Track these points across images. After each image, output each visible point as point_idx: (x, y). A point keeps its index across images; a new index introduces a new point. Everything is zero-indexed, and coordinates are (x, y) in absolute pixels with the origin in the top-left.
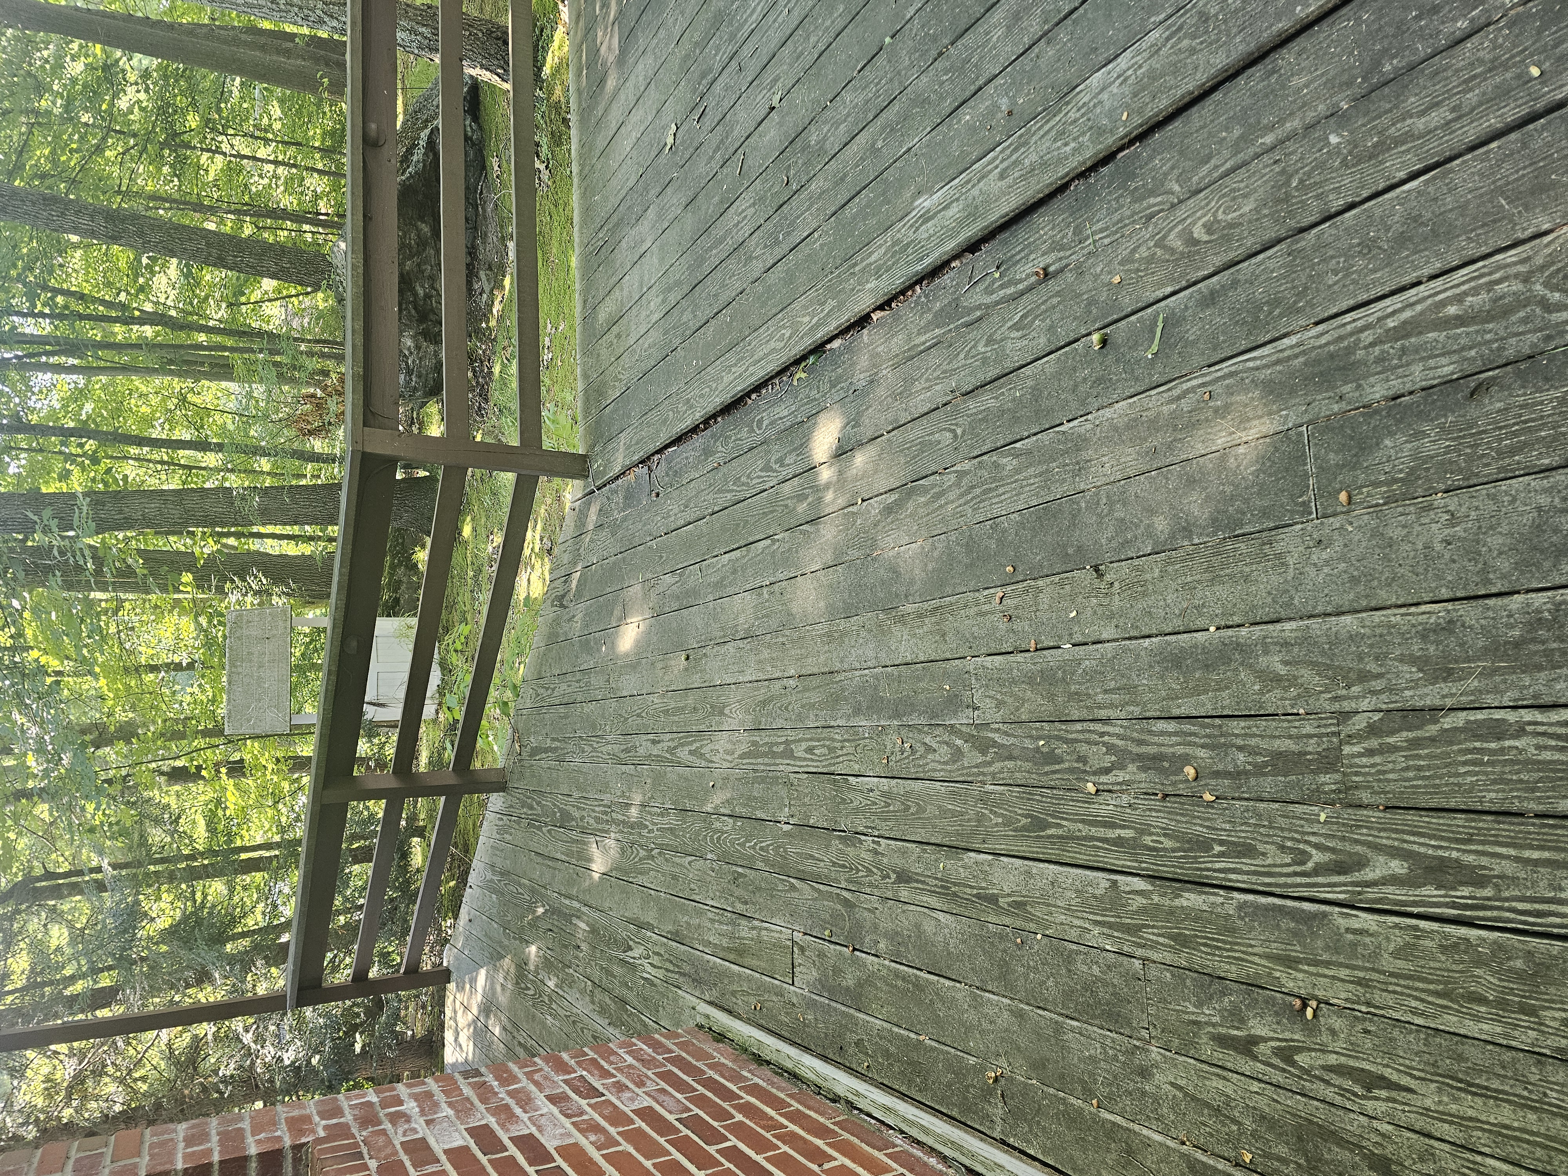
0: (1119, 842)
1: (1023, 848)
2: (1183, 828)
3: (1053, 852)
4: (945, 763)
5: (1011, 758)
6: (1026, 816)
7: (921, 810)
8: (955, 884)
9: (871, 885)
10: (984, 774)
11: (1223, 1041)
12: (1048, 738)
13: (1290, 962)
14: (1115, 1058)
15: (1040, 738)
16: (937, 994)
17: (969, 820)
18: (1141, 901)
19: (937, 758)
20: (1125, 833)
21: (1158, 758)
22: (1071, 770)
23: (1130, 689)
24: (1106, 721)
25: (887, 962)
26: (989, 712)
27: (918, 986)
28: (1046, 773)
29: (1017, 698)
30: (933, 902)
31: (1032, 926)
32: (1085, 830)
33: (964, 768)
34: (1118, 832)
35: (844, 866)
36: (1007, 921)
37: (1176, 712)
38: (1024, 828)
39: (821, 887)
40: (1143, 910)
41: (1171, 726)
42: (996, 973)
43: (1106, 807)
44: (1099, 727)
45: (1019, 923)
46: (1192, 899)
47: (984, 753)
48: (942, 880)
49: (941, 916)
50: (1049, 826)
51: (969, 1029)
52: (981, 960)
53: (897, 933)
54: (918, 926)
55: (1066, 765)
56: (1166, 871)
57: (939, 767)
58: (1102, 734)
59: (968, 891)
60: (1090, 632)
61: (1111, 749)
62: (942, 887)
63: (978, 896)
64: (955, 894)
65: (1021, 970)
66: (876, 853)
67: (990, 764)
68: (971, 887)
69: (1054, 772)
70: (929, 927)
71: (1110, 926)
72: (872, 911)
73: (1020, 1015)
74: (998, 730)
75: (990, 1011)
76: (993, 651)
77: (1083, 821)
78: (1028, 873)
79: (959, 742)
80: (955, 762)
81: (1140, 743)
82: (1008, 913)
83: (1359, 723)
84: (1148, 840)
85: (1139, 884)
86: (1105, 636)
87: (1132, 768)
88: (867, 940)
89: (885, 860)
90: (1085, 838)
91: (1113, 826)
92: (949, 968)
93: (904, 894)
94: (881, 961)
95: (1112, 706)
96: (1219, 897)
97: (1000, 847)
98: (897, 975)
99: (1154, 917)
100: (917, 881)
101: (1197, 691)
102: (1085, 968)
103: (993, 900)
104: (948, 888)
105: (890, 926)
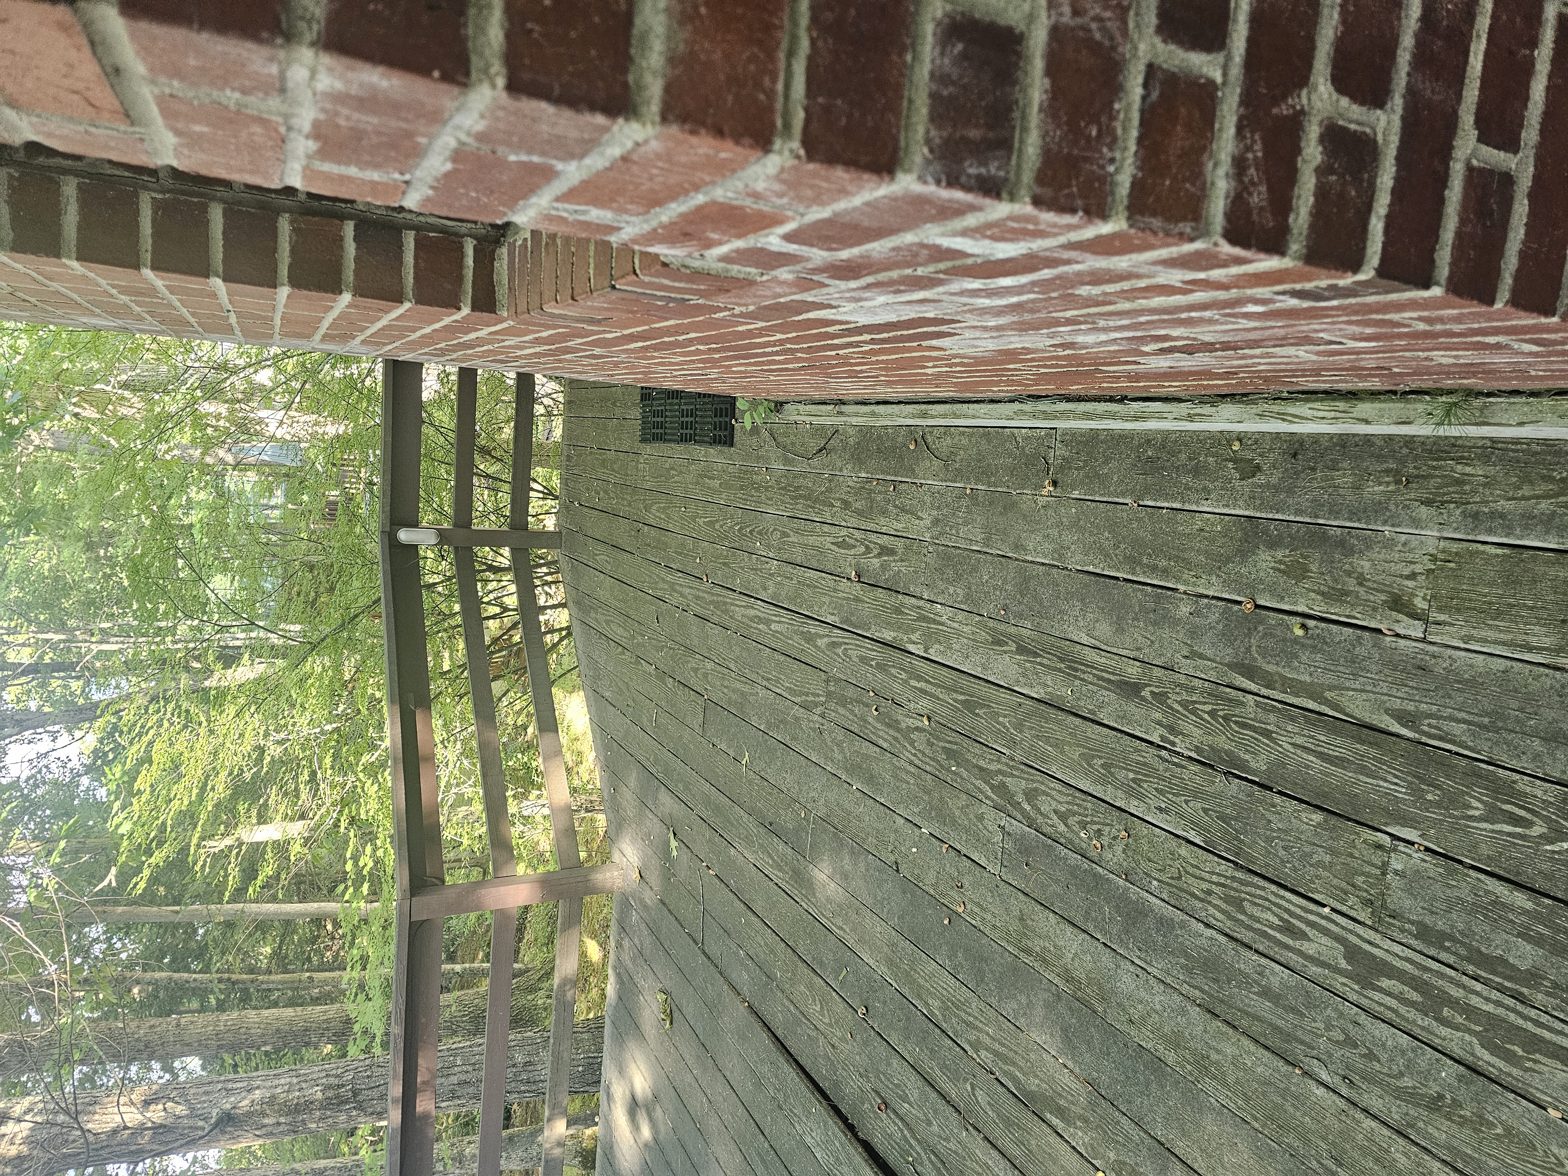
0: (919, 678)
1: (985, 688)
2: (887, 679)
3: (964, 681)
4: (1048, 795)
5: (981, 769)
6: (977, 715)
7: (1088, 759)
8: (1060, 670)
9: (1191, 690)
10: (1007, 765)
11: (891, 552)
12: (948, 770)
13: (857, 600)
14: (951, 528)
15: (954, 773)
16: (1107, 555)
17: (1031, 728)
18: (913, 638)
19: (1054, 804)
20: (916, 684)
21: (889, 726)
22: (938, 739)
23: (895, 776)
24: (911, 763)
25: (1182, 588)
26: (993, 820)
27: (1133, 562)
28: (956, 744)
29: (966, 814)
30: (1091, 656)
31: (991, 624)
32: (938, 692)
33: (1027, 780)
34: (918, 685)
35: (1244, 726)
36: (1013, 630)
37: (878, 750)
38: (983, 706)
39: (1312, 705)
40: (913, 631)
41: (881, 742)
42: (1032, 583)
43: (923, 705)
44: (917, 762)
45: (1002, 627)
46: (888, 635)
47: (1003, 785)
48: (1075, 677)
49: (1085, 640)
50: (963, 702)
51: (1075, 525)
52: (1046, 594)
53: (1155, 623)
54: (1120, 630)
55: (941, 744)
56: (897, 654)
57: (1054, 793)
58: (915, 755)
59: (1045, 661)
60: (908, 829)
61: (912, 743)
62: (1076, 670)
63: (1037, 655)
64: (1062, 660)
65: (1009, 587)
66: (1171, 729)
67: (999, 772)
68: (1041, 664)
69: (950, 742)
70: (1104, 629)
71: (934, 622)
72: (1193, 655)
73: (1017, 547)
74: (987, 797)
75: (1048, 546)
76: (978, 868)
77: (938, 699)
78: (984, 668)
79: (1027, 807)
80: (1036, 790)
81: (896, 739)
82: (1010, 636)
83: (818, 711)
84: (904, 676)
85: (911, 648)
86: (902, 821)
87: (904, 725)
88: (1213, 618)
89: (1158, 716)
90: (939, 686)
91: (921, 690)
92: (1086, 585)
93: (1133, 671)
94: (1190, 589)
95: (908, 772)
96: (877, 635)
97: (1004, 695)
98: (1165, 573)
99: (909, 625)
100: (1109, 681)
101: (867, 757)
102: (959, 591)
103: (1022, 650)
104: (1070, 667)
105: (1166, 633)
